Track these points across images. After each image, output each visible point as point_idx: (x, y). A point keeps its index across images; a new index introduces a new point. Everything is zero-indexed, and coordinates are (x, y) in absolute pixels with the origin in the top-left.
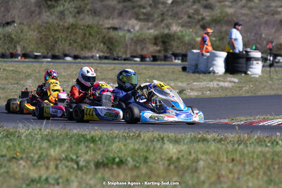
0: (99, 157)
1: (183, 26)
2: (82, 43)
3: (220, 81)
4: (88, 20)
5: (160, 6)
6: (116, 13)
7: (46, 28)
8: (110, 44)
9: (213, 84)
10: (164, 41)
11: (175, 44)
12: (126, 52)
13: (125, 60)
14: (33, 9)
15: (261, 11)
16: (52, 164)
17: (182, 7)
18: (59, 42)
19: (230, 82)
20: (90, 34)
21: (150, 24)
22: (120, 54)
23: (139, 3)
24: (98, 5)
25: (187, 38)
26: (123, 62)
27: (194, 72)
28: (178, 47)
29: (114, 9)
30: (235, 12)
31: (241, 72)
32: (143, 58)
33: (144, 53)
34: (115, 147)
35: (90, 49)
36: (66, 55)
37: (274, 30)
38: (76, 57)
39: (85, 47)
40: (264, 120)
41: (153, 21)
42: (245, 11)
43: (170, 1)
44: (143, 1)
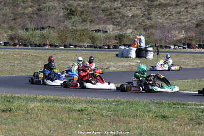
1: (135, 29)
2: (79, 39)
3: (131, 62)
5: (126, 18)
6: (102, 22)
8: (93, 39)
9: (127, 63)
10: (120, 38)
12: (101, 43)
13: (100, 48)
15: (175, 21)
17: (136, 19)
18: (68, 38)
19: (136, 62)
20: (83, 34)
21: (119, 27)
23: (115, 16)
25: (131, 37)
27: (121, 57)
28: (126, 41)
30: (162, 21)
31: (143, 57)
32: (109, 47)
35: (83, 42)
36: (71, 45)
38: (75, 46)
39: (80, 41)
41: (121, 26)
43: (130, 16)
44: (117, 15)
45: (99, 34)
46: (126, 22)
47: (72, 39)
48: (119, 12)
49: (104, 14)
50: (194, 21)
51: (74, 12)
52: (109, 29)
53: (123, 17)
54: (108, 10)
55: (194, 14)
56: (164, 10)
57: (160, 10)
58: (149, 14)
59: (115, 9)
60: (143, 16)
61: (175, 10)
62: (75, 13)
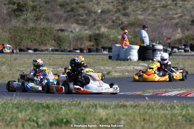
0: (52, 119)
1: (108, 28)
2: (40, 40)
3: (134, 65)
4: (43, 24)
5: (93, 14)
6: (63, 20)
7: (14, 30)
8: (59, 40)
9: (131, 68)
10: (96, 38)
11: (103, 40)
12: (70, 46)
13: (69, 51)
14: (6, 17)
15: (162, 17)
16: (20, 124)
17: (108, 15)
18: (24, 40)
19: (142, 66)
20: (45, 34)
21: (86, 27)
22: (66, 48)
23: (78, 13)
24: (50, 14)
25: (112, 36)
26: (68, 53)
27: (117, 60)
28: (106, 43)
29: (61, 17)
30: (144, 18)
31: (149, 59)
32: (82, 50)
33: (83, 46)
34: (63, 111)
35: (45, 45)
36: (29, 49)
37: (171, 30)
38: (35, 50)
39: (42, 43)
40: (166, 92)
41: (88, 25)
42: (151, 17)
43: (99, 11)
44: (81, 11)
45: (66, 34)
46: (94, 20)
47: (30, 40)
48: (83, 7)
49: (63, 9)
50: (188, 17)
51: (23, 7)
52: (75, 29)
53: (90, 13)
54: (67, 4)
55: (186, 8)
56: (145, 3)
57: (139, 3)
58: (125, 9)
59: (77, 3)
60: (116, 12)
61: (158, 3)
62: (25, 9)
